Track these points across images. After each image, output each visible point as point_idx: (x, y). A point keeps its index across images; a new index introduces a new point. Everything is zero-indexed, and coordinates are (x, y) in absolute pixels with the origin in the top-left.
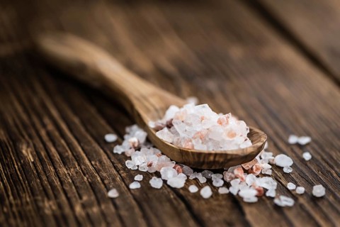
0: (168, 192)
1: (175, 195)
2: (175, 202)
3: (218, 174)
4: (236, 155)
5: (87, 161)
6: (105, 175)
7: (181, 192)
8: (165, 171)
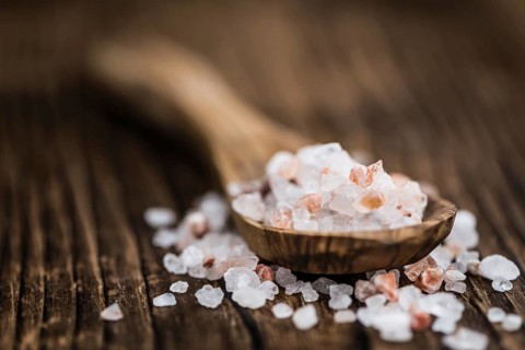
0: (230, 316)
1: (240, 321)
2: (234, 334)
3: (343, 285)
4: (373, 241)
5: (93, 258)
6: (115, 280)
7: (257, 317)
8: (233, 275)
